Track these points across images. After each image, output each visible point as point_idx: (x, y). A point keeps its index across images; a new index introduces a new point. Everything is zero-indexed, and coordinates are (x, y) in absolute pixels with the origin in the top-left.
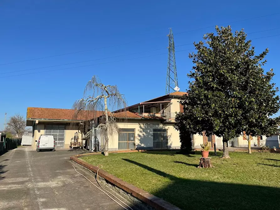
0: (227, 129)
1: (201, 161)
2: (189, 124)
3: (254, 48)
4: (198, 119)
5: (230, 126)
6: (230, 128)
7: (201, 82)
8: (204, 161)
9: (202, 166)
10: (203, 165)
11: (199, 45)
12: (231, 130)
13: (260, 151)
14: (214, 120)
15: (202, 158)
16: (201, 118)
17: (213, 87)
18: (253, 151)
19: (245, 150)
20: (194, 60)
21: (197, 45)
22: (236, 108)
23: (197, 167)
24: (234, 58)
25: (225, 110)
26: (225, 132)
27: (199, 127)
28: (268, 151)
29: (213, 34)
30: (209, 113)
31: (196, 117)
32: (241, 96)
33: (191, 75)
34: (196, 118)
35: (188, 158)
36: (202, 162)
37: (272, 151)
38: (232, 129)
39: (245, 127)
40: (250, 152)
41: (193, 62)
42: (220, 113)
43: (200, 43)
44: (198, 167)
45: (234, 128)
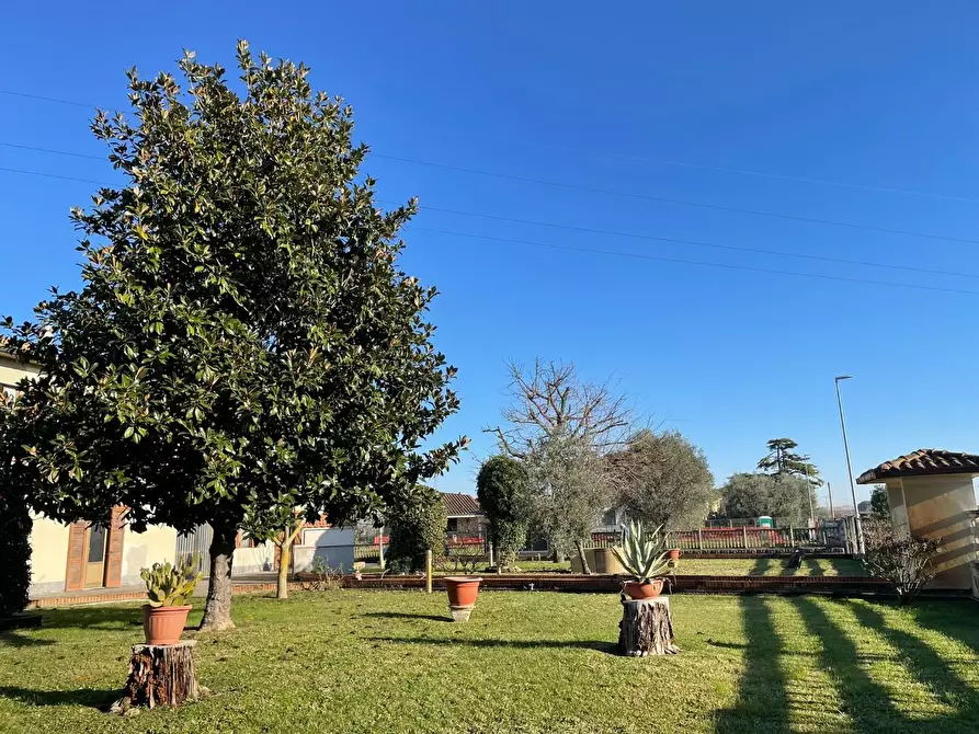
0: (258, 491)
1: (137, 668)
2: (63, 459)
3: (372, 183)
4: (128, 432)
5: (271, 478)
6: (275, 489)
7: (152, 256)
8: (156, 670)
9: (141, 700)
10: (150, 688)
11: (155, 88)
12: (276, 496)
13: (307, 585)
14: (211, 445)
15: (146, 651)
16: (142, 431)
17: (215, 289)
18: (295, 587)
19: (256, 588)
20: (118, 154)
21: (147, 88)
22: (314, 394)
23: (105, 708)
24: (320, 187)
25: (270, 397)
26: (248, 503)
27: (115, 478)
28: (336, 585)
29: (223, 71)
30: (190, 406)
31: (116, 421)
32: (333, 347)
33: (90, 220)
34: (116, 428)
35: (10, 651)
36: (145, 671)
37: (347, 582)
38: (284, 492)
39: (327, 483)
40: (284, 595)
41: (113, 158)
42: (245, 411)
43: (161, 82)
44: (116, 707)
45: (290, 487)
